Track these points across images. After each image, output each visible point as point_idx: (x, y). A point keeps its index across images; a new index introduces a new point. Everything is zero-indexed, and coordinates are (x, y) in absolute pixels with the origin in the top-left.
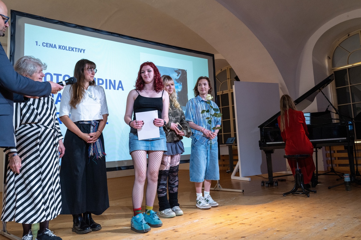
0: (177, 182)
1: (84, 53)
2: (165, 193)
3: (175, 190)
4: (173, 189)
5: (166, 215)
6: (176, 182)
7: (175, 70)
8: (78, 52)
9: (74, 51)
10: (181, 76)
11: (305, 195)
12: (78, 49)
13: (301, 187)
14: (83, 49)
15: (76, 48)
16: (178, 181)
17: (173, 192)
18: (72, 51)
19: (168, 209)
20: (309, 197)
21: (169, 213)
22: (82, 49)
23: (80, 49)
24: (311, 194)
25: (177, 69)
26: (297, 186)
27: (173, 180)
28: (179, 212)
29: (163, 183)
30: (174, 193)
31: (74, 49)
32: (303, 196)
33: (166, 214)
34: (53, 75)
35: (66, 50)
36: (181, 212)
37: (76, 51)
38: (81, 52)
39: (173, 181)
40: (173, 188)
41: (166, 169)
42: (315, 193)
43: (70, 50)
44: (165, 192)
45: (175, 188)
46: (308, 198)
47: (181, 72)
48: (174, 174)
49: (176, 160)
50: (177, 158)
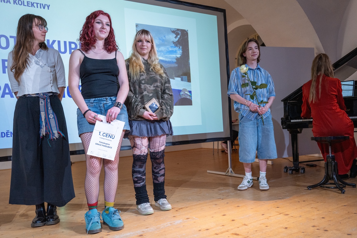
0: (163, 170)
1: (48, 9)
2: (142, 184)
3: (161, 179)
4: (157, 178)
5: (142, 211)
6: (160, 170)
7: (172, 30)
8: (41, 8)
9: (34, 7)
10: (180, 37)
11: (338, 189)
12: (40, 4)
13: (332, 179)
14: (47, 5)
15: (37, 4)
16: (164, 168)
17: (158, 182)
18: (32, 7)
19: (145, 204)
20: (344, 193)
21: (145, 208)
22: (45, 5)
23: (42, 4)
24: (347, 189)
25: (175, 29)
26: (328, 178)
27: (157, 168)
28: (166, 206)
29: (138, 170)
30: (159, 183)
31: (35, 5)
32: (335, 192)
33: (142, 210)
34: (9, 37)
35: (24, 5)
36: (169, 206)
37: (37, 7)
38: (44, 8)
39: (158, 169)
40: (158, 177)
41: (141, 153)
42: (353, 187)
43: (29, 5)
45: (160, 178)
46: (342, 196)
47: (180, 33)
48: (157, 161)
49: (159, 143)
50: (160, 141)
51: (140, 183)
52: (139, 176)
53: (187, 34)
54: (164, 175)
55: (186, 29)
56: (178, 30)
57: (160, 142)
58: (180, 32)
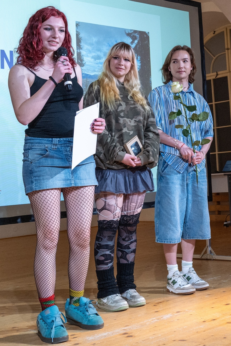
2: (110, 265)
3: (131, 257)
4: (126, 256)
5: (110, 307)
7: (127, 32)
10: (138, 42)
17: (125, 262)
19: (115, 295)
21: (116, 302)
27: (127, 239)
28: (139, 300)
29: (106, 244)
30: (128, 264)
33: (111, 304)
36: (142, 300)
39: (128, 241)
40: (127, 253)
41: (114, 218)
44: (110, 262)
45: (130, 255)
47: (138, 36)
48: (129, 228)
49: (136, 204)
50: (137, 200)
51: (107, 264)
52: (108, 252)
53: (148, 38)
54: (134, 251)
55: (147, 31)
56: (135, 32)
57: (137, 202)
58: (138, 34)
